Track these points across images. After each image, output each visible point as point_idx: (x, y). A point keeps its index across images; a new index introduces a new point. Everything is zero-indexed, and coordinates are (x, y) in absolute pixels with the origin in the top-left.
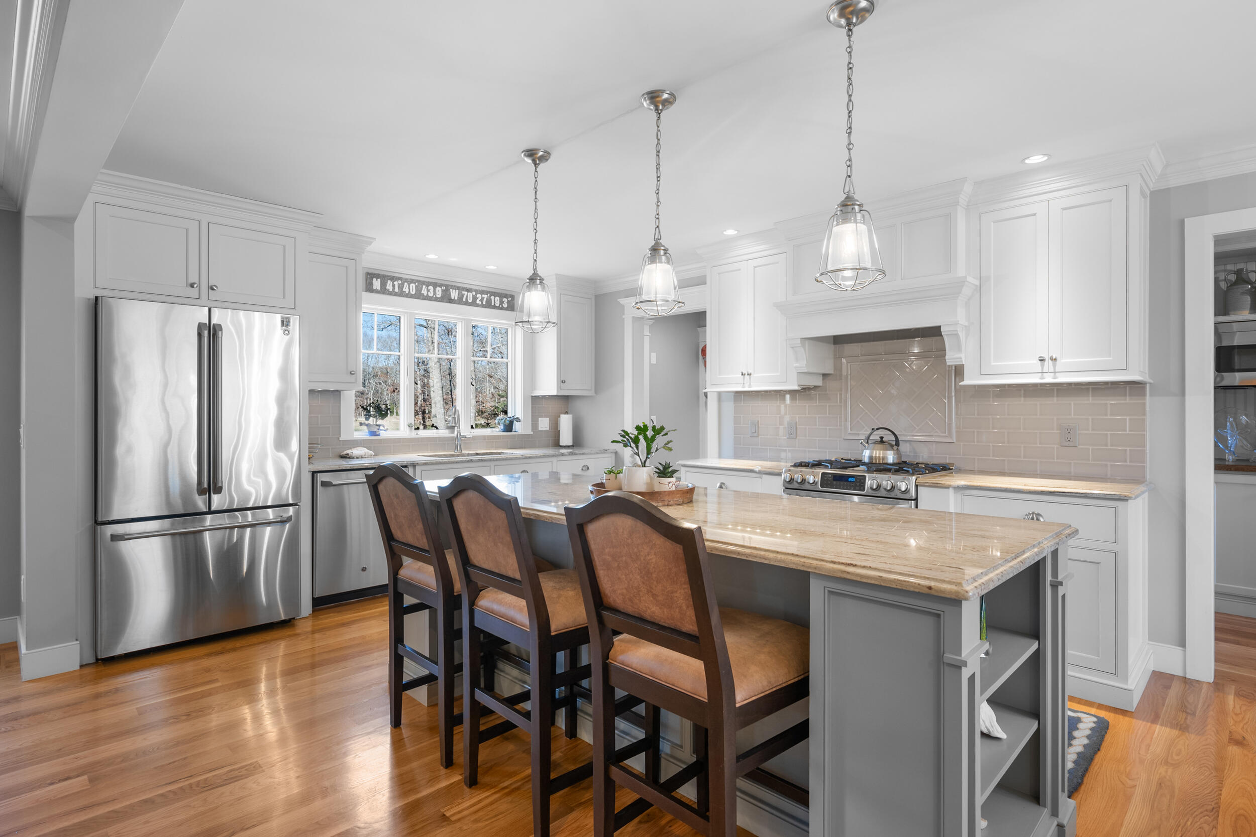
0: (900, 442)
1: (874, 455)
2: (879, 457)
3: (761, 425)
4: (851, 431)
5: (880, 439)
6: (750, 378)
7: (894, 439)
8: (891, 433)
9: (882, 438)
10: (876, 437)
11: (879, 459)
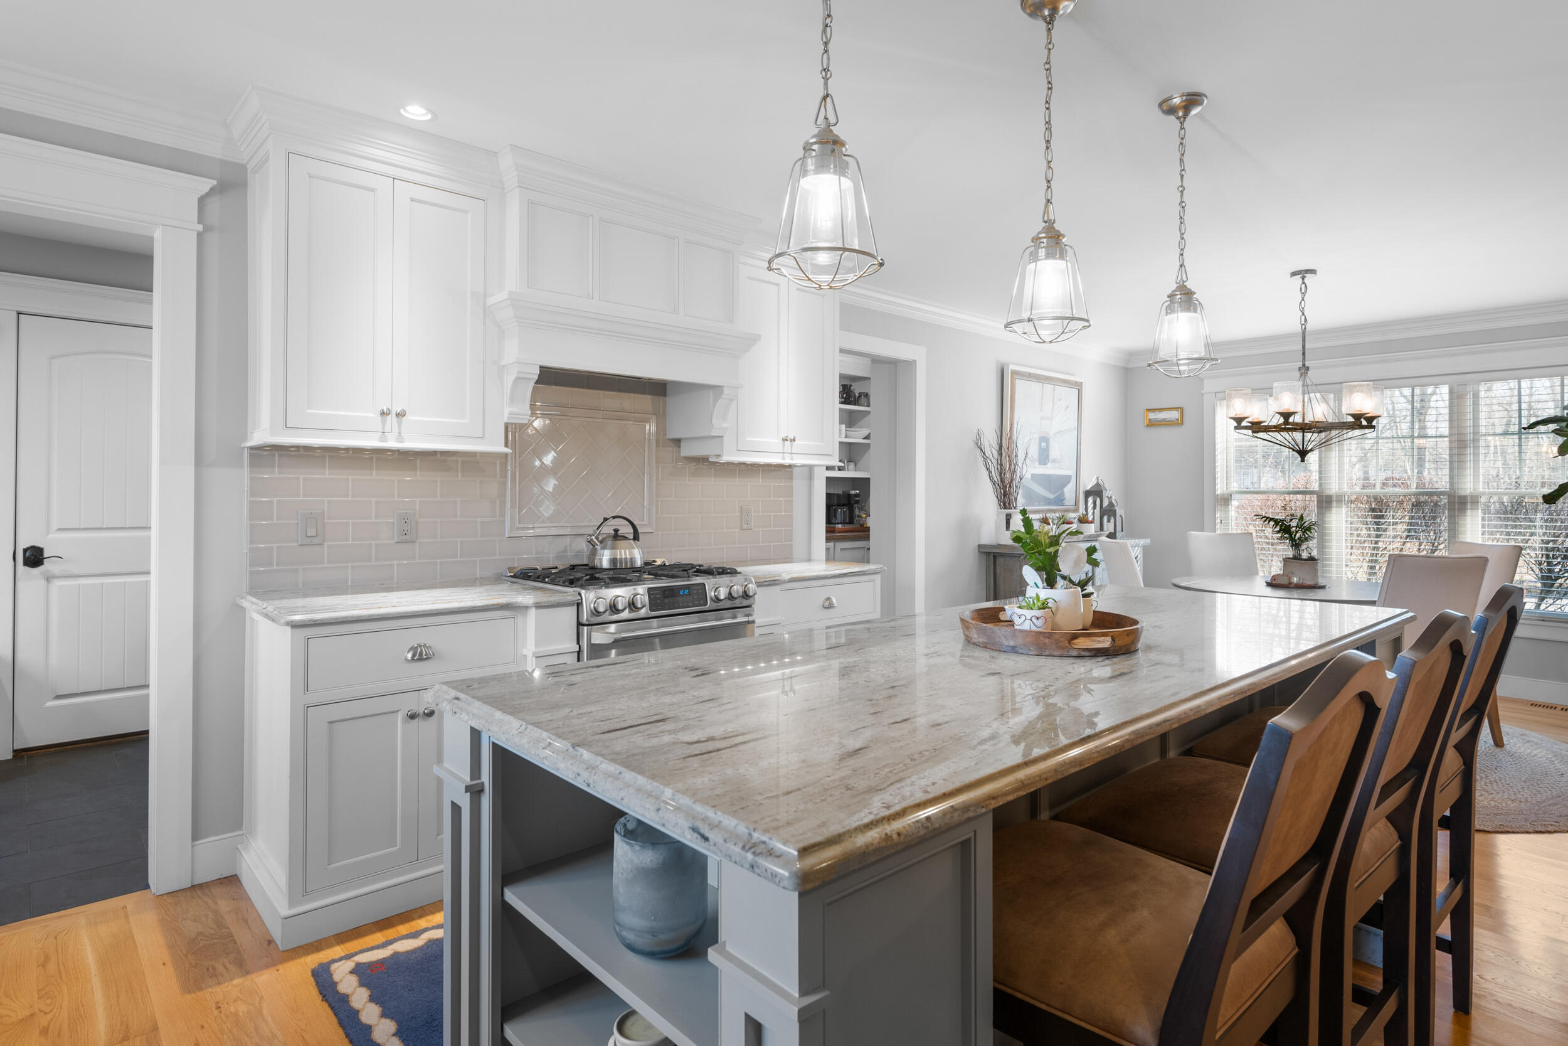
0: (640, 535)
1: (618, 557)
2: (626, 559)
3: (329, 518)
4: (519, 523)
5: (613, 532)
6: (400, 425)
7: (632, 531)
8: (627, 523)
9: (616, 531)
10: (608, 530)
11: (626, 563)
